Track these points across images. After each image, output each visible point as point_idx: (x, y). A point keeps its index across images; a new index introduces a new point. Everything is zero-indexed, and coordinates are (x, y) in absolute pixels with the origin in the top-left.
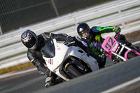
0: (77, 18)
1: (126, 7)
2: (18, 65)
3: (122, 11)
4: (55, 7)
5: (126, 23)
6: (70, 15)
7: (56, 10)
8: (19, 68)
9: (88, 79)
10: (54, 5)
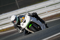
0: (27, 10)
1: (48, 5)
2: (2, 30)
3: (46, 7)
4: (18, 5)
5: (48, 12)
6: (24, 8)
7: (18, 6)
8: (2, 31)
9: (32, 35)
10: (17, 4)
